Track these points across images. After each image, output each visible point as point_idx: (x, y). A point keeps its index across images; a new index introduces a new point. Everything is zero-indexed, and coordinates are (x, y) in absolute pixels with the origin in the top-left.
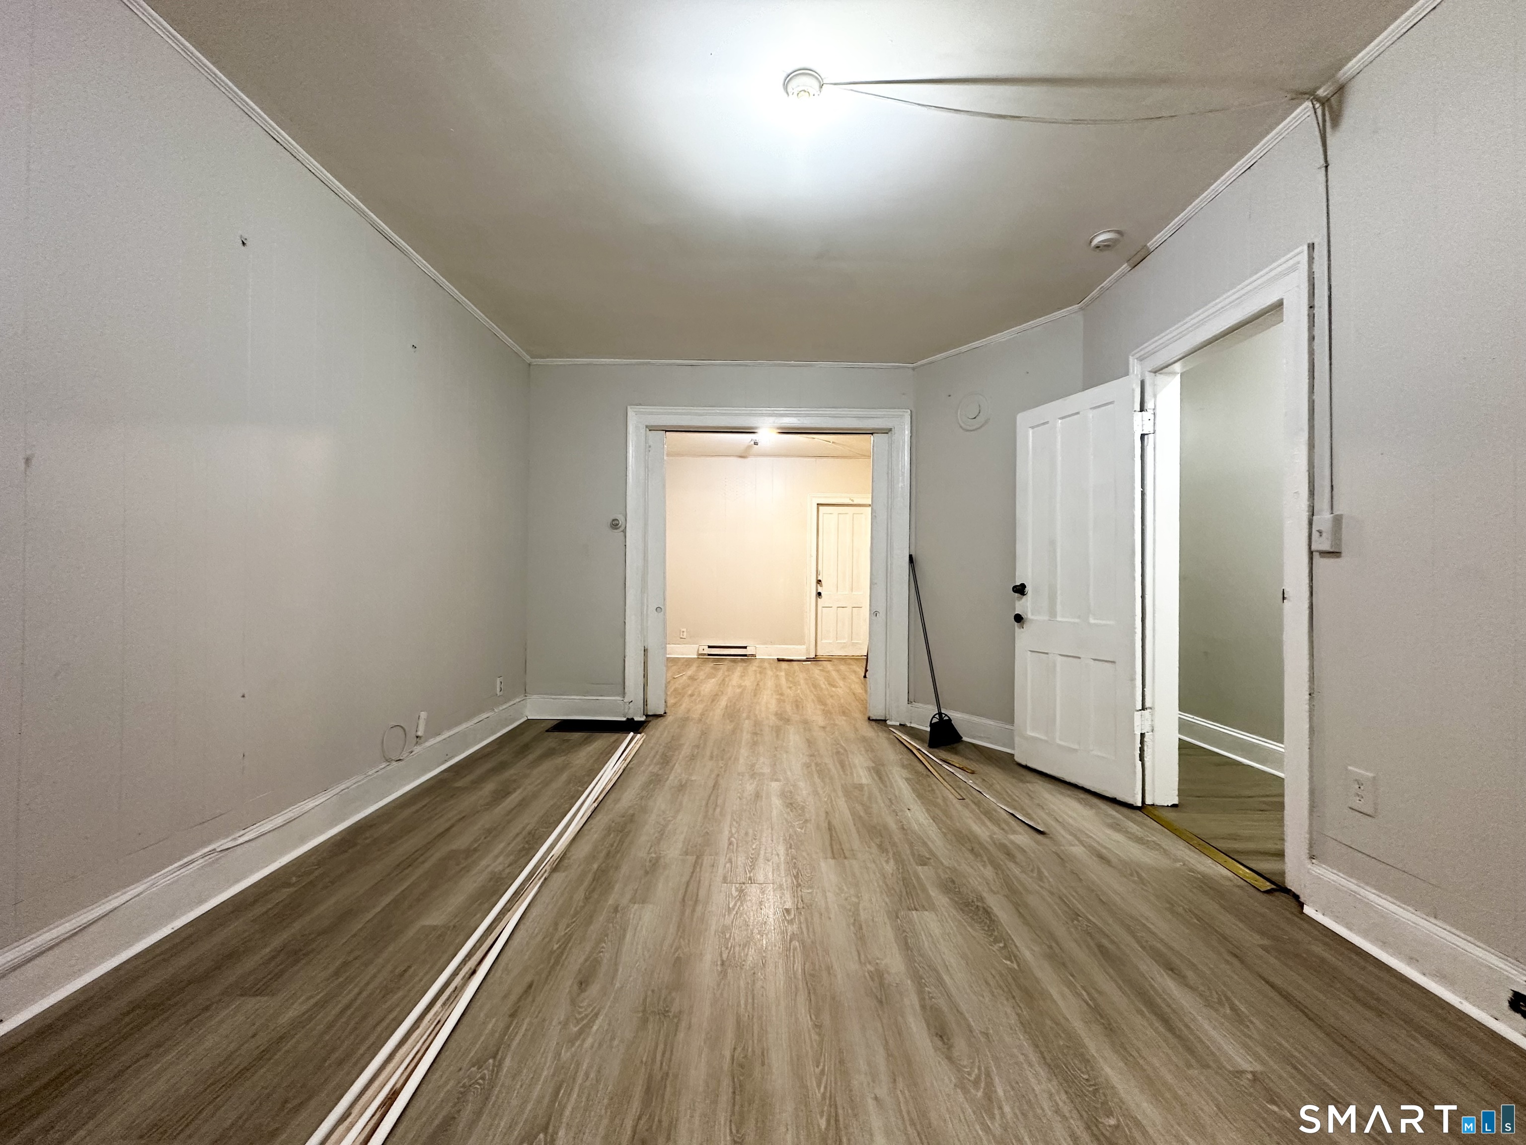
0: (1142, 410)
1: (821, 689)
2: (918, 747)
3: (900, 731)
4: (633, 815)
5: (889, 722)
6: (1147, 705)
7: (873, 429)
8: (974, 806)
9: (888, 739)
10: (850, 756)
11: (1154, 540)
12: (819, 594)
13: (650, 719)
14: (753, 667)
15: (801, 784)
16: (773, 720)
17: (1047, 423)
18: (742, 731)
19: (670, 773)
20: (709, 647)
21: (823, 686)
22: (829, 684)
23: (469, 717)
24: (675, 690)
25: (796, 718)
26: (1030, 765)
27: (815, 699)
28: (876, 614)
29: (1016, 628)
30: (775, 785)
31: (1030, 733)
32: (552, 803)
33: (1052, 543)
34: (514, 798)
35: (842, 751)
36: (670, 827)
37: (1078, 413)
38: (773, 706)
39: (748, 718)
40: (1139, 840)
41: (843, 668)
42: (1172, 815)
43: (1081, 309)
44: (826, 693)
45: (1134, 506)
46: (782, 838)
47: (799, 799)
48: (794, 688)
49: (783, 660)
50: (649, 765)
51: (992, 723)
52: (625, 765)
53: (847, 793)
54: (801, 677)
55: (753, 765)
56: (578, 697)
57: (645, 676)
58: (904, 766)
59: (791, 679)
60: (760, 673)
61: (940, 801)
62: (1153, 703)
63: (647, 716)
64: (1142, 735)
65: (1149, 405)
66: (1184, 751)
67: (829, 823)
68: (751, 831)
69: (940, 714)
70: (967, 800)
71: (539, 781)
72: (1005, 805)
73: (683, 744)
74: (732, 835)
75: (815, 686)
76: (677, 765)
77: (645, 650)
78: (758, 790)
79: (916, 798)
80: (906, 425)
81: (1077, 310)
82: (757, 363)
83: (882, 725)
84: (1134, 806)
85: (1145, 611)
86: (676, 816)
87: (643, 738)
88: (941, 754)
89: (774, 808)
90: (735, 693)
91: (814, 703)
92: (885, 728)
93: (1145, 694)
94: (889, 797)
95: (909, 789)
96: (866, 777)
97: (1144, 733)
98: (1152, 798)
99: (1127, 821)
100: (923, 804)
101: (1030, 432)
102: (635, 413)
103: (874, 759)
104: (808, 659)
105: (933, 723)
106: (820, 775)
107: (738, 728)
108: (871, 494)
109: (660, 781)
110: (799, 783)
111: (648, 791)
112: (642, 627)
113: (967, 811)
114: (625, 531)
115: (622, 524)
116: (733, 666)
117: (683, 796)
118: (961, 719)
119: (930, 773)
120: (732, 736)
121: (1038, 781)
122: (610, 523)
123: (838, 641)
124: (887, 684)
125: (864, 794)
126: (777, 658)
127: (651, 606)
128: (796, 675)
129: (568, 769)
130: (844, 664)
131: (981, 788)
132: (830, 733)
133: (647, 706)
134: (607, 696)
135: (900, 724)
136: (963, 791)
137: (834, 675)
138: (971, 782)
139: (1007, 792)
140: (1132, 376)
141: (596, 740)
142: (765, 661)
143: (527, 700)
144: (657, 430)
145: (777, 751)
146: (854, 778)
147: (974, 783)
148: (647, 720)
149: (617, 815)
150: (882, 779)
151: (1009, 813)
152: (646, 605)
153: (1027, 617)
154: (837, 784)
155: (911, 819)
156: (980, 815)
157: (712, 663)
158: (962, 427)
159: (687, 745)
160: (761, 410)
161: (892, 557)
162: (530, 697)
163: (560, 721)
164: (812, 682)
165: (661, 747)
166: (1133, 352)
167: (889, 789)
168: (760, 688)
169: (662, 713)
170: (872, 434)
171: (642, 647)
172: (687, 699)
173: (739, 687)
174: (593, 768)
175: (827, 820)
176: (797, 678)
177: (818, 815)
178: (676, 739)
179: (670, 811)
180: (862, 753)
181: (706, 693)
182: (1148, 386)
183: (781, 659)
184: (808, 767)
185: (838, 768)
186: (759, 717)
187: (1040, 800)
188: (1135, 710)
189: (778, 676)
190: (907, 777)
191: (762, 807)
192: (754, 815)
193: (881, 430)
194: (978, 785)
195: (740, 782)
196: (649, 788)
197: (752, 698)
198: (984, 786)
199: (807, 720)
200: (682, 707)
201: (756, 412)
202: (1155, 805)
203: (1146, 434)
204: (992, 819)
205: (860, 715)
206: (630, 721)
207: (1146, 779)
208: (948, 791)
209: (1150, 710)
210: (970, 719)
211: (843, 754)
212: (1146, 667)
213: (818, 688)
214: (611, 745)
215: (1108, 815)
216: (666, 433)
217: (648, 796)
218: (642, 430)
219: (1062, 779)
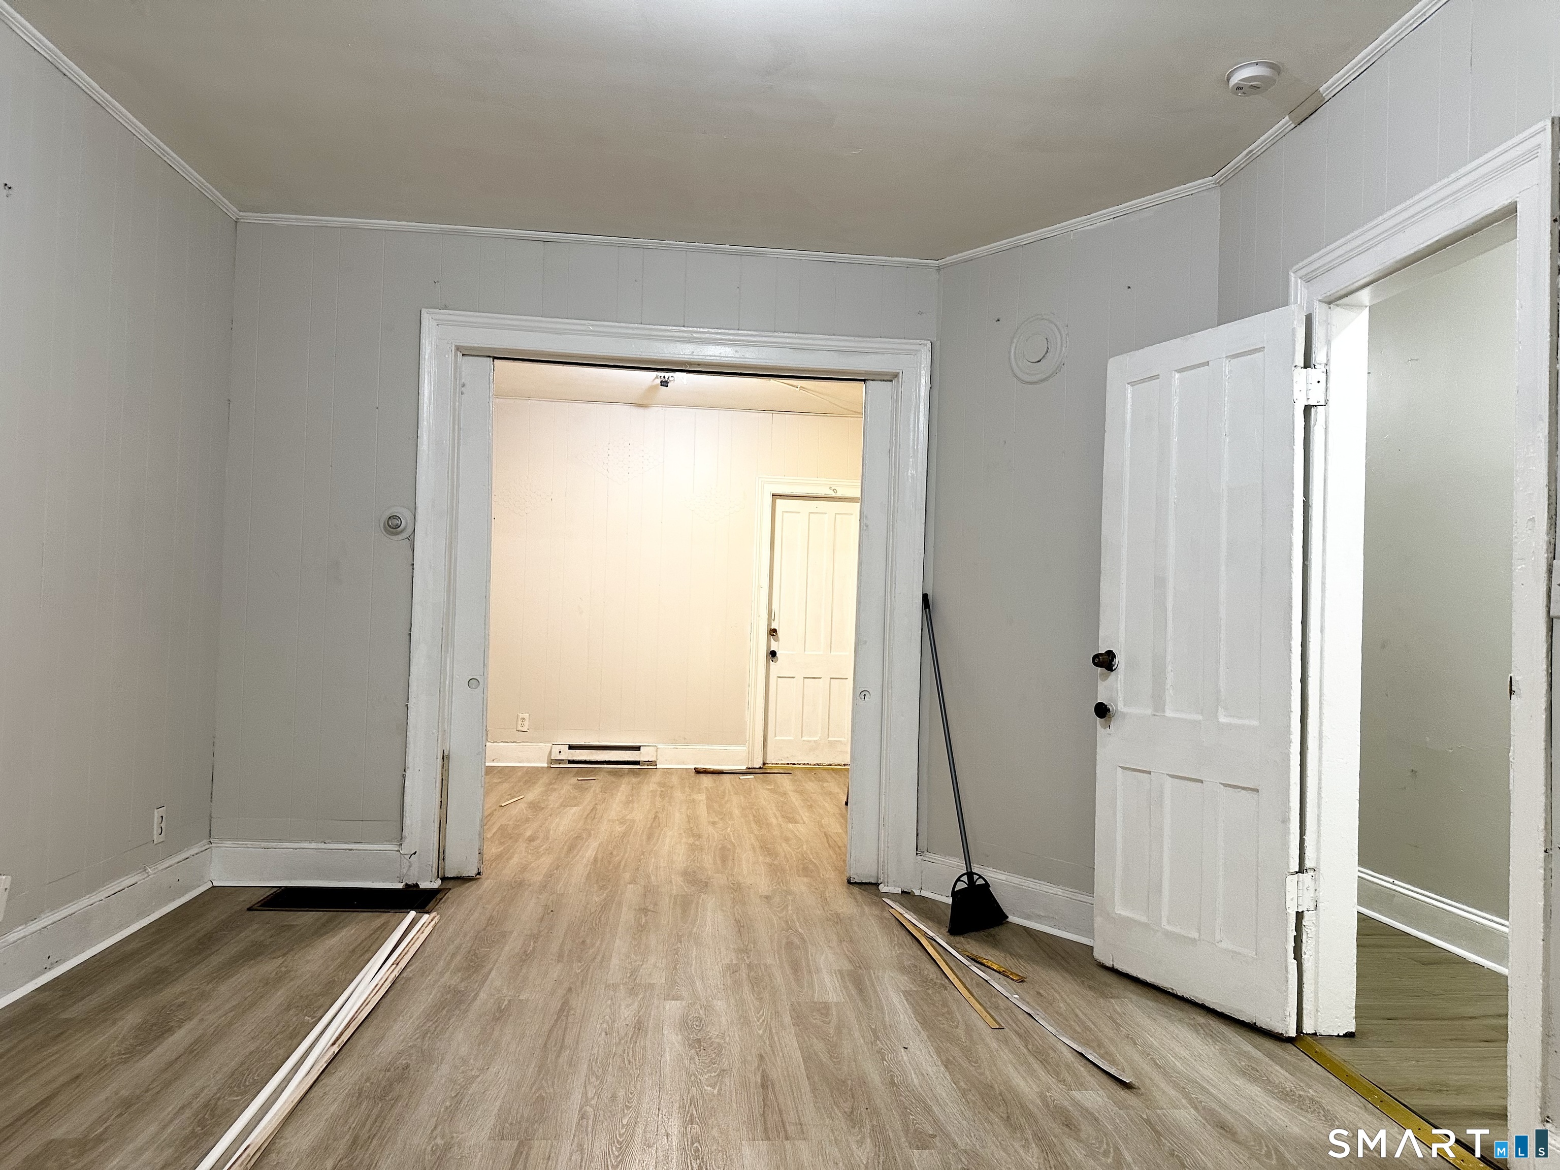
0: (1307, 365)
1: (769, 825)
2: (931, 934)
3: (903, 905)
4: (406, 1067)
5: (883, 889)
6: (1308, 864)
7: (867, 373)
8: (1017, 1040)
9: (881, 919)
10: (811, 950)
11: (1323, 584)
12: (773, 654)
13: (450, 884)
14: (652, 784)
15: (720, 1005)
16: (678, 883)
17: (1157, 377)
18: (620, 904)
19: (481, 987)
20: (571, 747)
21: (773, 820)
22: (783, 816)
24: (502, 828)
25: (720, 880)
26: (1118, 966)
27: (756, 844)
28: (864, 694)
29: (1098, 728)
30: (673, 1009)
31: (1120, 910)
32: (252, 1047)
33: (1160, 582)
34: (180, 1038)
35: (796, 941)
36: (475, 1088)
37: (1207, 363)
38: (680, 859)
39: (633, 881)
40: (1286, 1096)
41: (811, 786)
42: (1342, 1053)
43: (1219, 184)
44: (776, 833)
45: (1292, 525)
46: (676, 1105)
47: (714, 1032)
48: (720, 824)
49: (705, 772)
50: (442, 974)
51: (1060, 892)
52: (396, 973)
53: (799, 1018)
54: (735, 804)
55: (634, 972)
56: (313, 845)
57: (443, 804)
58: (903, 969)
59: (716, 806)
60: (662, 796)
61: (961, 1032)
62: (1318, 859)
63: (444, 879)
64: (1300, 916)
65: (1319, 356)
66: (1366, 941)
67: (764, 1076)
68: (621, 1093)
69: (970, 874)
70: (1007, 1030)
71: (228, 1006)
72: (1073, 1039)
73: (511, 932)
74: (587, 1102)
75: (760, 821)
76: (493, 973)
77: (445, 758)
78: (640, 1017)
79: (919, 1027)
80: (924, 368)
81: (1210, 187)
82: (663, 244)
83: (871, 893)
84: (1281, 1036)
85: (1308, 705)
86: (486, 1067)
87: (433, 923)
88: (967, 947)
89: (668, 1049)
90: (613, 833)
91: (754, 851)
92: (876, 898)
93: (1306, 844)
94: (873, 1027)
95: (910, 1011)
96: (835, 989)
97: (1303, 912)
98: (1313, 1023)
99: (1270, 1062)
100: (932, 1038)
101: (1129, 391)
102: (435, 323)
103: (851, 955)
104: (749, 768)
105: (957, 891)
106: (755, 987)
107: (614, 900)
108: (860, 481)
109: (460, 1002)
110: (715, 1002)
111: (436, 1021)
112: (441, 715)
113: (1006, 1051)
114: (412, 537)
115: (407, 523)
116: (613, 782)
117: (501, 1030)
118: (1007, 885)
119: (946, 981)
120: (601, 916)
121: (1131, 995)
122: (384, 523)
123: (803, 739)
124: (882, 820)
125: (830, 1021)
126: (695, 769)
127: (458, 677)
128: (726, 798)
129: (286, 982)
130: (813, 779)
131: (1033, 1008)
132: (779, 907)
133: (443, 860)
134: (368, 843)
135: (903, 892)
136: (1001, 1015)
137: (794, 800)
138: (1017, 998)
139: (1077, 1016)
140: (1293, 307)
141: (343, 927)
142: (671, 774)
143: (213, 851)
144: (478, 356)
145: (681, 942)
146: (814, 992)
147: (1022, 999)
148: (442, 888)
149: (376, 1068)
150: (864, 993)
151: (1075, 1053)
152: (448, 674)
153: (1117, 708)
154: (782, 1002)
155: (908, 1065)
156: (1027, 1057)
157: (575, 776)
158: (1016, 376)
159: (515, 934)
160: (669, 331)
161: (893, 597)
162: (219, 845)
163: (275, 890)
164: (754, 812)
165: (468, 938)
166: (1295, 268)
167: (874, 1012)
168: (659, 823)
169: (473, 873)
170: (864, 380)
171: (439, 752)
172: (521, 846)
173: (621, 823)
174: (336, 979)
175: (761, 1071)
176: (728, 805)
177: (744, 1062)
178: (496, 923)
179: (475, 1059)
180: (831, 945)
181: (560, 834)
182: (1317, 324)
183: (703, 770)
184: (733, 973)
185: (788, 973)
186: (653, 878)
187: (1131, 1029)
188: (1287, 873)
189: (694, 800)
190: (908, 989)
191: (644, 1048)
192: (629, 1062)
193: (879, 375)
194: (1028, 1003)
195: (609, 1002)
196: (439, 1016)
197: (644, 843)
198: (1039, 1005)
199: (739, 884)
200: (512, 862)
201: (661, 334)
202: (1318, 1034)
203: (1313, 406)
204: (1046, 1065)
205: (833, 874)
206: (412, 889)
207: (1304, 990)
208: (975, 1014)
209: (1312, 873)
210: (1022, 884)
211: (798, 947)
212: (1308, 800)
213: (763, 824)
214: (372, 934)
215: (1242, 1054)
216: (493, 361)
217: (437, 1031)
218: (449, 356)
219: (1171, 991)
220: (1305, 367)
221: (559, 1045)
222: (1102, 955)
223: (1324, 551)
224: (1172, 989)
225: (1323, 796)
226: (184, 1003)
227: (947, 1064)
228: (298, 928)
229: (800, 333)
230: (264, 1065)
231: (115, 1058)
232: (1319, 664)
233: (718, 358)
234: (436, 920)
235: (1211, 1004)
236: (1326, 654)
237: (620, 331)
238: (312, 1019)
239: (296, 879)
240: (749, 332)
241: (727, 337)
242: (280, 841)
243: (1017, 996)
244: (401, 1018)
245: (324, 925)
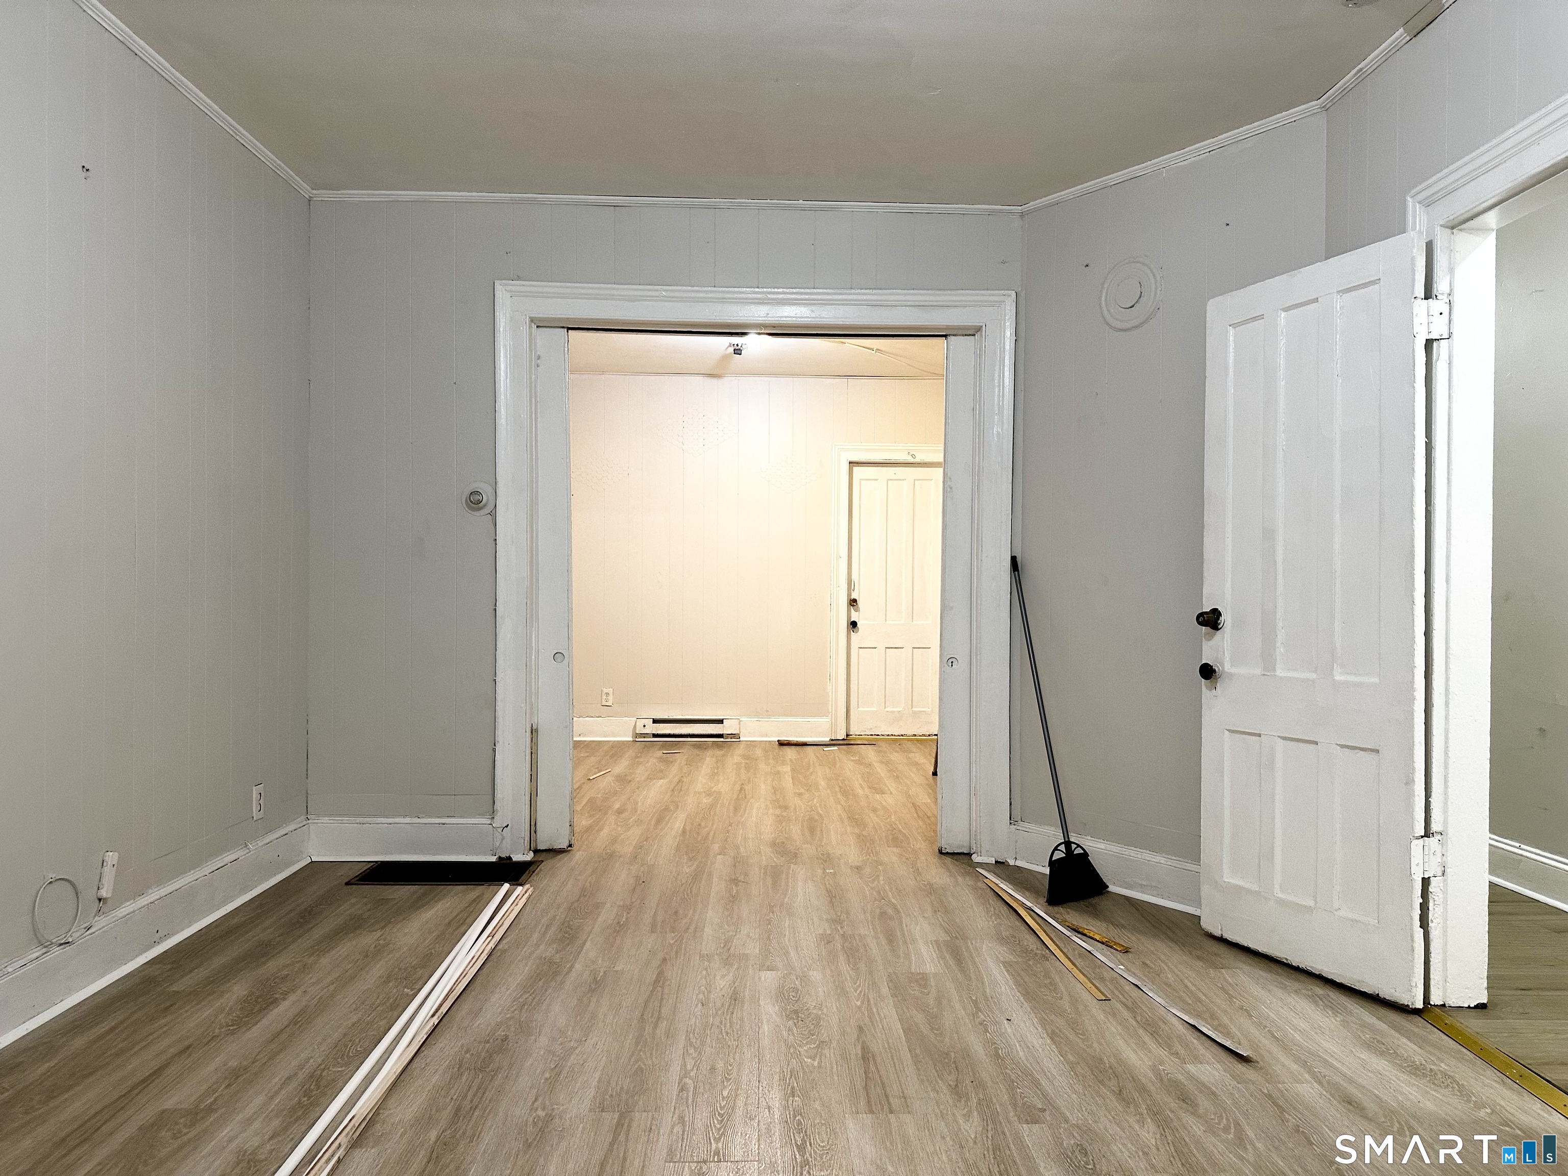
0: (1428, 296)
1: (855, 796)
2: (1028, 903)
3: (997, 875)
4: (505, 1039)
5: (976, 858)
6: (1435, 827)
7: (948, 328)
8: (1126, 1014)
9: (975, 889)
10: (905, 920)
11: (1449, 530)
12: (854, 624)
13: (541, 857)
14: (735, 757)
15: (816, 975)
16: (767, 855)
17: (1261, 317)
18: (710, 875)
19: (576, 958)
20: (655, 721)
21: (860, 792)
22: (870, 788)
23: (196, 864)
24: (591, 801)
25: (808, 850)
26: (1228, 936)
27: (844, 815)
28: (951, 661)
29: (1204, 688)
30: (769, 979)
31: (1229, 878)
32: (355, 1019)
33: (1269, 534)
34: (284, 1010)
35: (890, 911)
36: (573, 1059)
37: (1316, 300)
38: (768, 829)
39: (722, 851)
40: (1416, 1070)
41: (896, 757)
42: (1473, 1024)
43: (1325, 109)
44: (863, 803)
45: (1413, 469)
46: (777, 1077)
47: (811, 1003)
48: (807, 796)
49: (789, 744)
50: (537, 945)
52: (492, 945)
53: (897, 990)
54: (820, 776)
55: (728, 941)
56: (407, 820)
57: (533, 777)
58: (1002, 940)
59: (801, 777)
60: (748, 768)
61: (1066, 1004)
62: (1445, 823)
63: (536, 851)
64: (1426, 882)
65: (1441, 285)
67: (865, 1050)
68: (720, 1065)
69: (1068, 844)
70: (1113, 1001)
71: (330, 979)
72: (1183, 1010)
73: (604, 904)
74: (686, 1074)
75: (846, 792)
76: (588, 944)
77: (534, 731)
78: (735, 988)
79: (1022, 999)
80: (1008, 320)
81: (1315, 111)
82: (734, 203)
83: (963, 863)
84: (1407, 1008)
85: (1432, 660)
86: (584, 1039)
87: (527, 895)
88: (1067, 917)
89: (765, 1021)
90: (700, 805)
91: (843, 822)
92: (969, 868)
93: (1432, 807)
94: (974, 998)
95: (1011, 982)
96: (933, 961)
97: (1429, 878)
98: (1441, 994)
99: (1397, 1035)
100: (1035, 1010)
101: (1231, 334)
102: (509, 295)
103: (947, 926)
104: (832, 740)
105: (1054, 860)
106: (850, 957)
107: (704, 871)
108: (943, 445)
109: (556, 974)
110: (811, 973)
111: (533, 993)
112: (528, 689)
113: (1114, 1023)
114: (494, 512)
115: (488, 500)
116: (698, 755)
117: (598, 1001)
118: (1106, 854)
119: (1047, 951)
120: (692, 887)
121: (1241, 965)
122: (466, 499)
123: (887, 709)
124: (973, 789)
125: (929, 993)
126: (778, 741)
127: (543, 651)
128: (811, 770)
129: (386, 954)
130: (898, 749)
131: (1139, 979)
132: (870, 877)
133: (535, 832)
134: (461, 817)
135: (996, 862)
136: (1106, 986)
137: (879, 770)
138: (1122, 969)
139: (1186, 986)
140: (1412, 234)
141: (440, 900)
142: (755, 746)
143: (311, 827)
144: (551, 327)
145: (773, 913)
146: (910, 962)
147: (1128, 970)
148: (535, 859)
149: (475, 1040)
150: (962, 963)
151: (1187, 1025)
152: (534, 649)
153: (1223, 668)
154: (879, 974)
155: (1013, 1037)
156: (1137, 1029)
157: (659, 749)
158: (1108, 324)
159: (608, 905)
160: (743, 293)
161: (980, 561)
162: (316, 821)
163: (372, 864)
164: (840, 784)
165: (561, 910)
166: (1412, 192)
167: (974, 984)
168: (745, 795)
169: (564, 845)
170: (945, 336)
171: (527, 725)
172: (611, 818)
173: (708, 795)
174: (433, 952)
175: (861, 1042)
176: (813, 777)
177: (844, 1033)
178: (589, 894)
179: (573, 1030)
180: (926, 915)
181: (648, 806)
182: (1439, 251)
183: (786, 742)
184: (827, 943)
185: (883, 943)
186: (742, 850)
187: (1244, 1000)
188: (1411, 837)
189: (778, 772)
190: (1007, 959)
191: (742, 1019)
192: (727, 1033)
193: (961, 329)
194: (1134, 974)
195: (704, 972)
196: (535, 987)
197: (731, 814)
198: (1145, 976)
199: (829, 855)
200: (602, 834)
201: (735, 296)
202: (1447, 1005)
203: (1436, 340)
204: (1156, 1036)
205: (923, 844)
206: (505, 862)
207: (1431, 959)
208: (1079, 985)
209: (1439, 837)
210: (1123, 853)
211: (891, 918)
212: (1434, 760)
213: (849, 794)
214: (467, 907)
215: (1364, 1026)
216: (568, 332)
217: (534, 1003)
218: (523, 328)
219: (1285, 961)
220: (1426, 298)
221: (656, 1015)
222: (1210, 924)
223: (1449, 495)
224: (1287, 959)
225: (1450, 755)
226: (288, 975)
227: (1053, 1036)
228: (396, 902)
229: (878, 289)
230: (366, 1035)
231: (223, 1030)
232: (1445, 615)
233: (794, 319)
234: (529, 892)
235: (1329, 975)
236: (1452, 605)
237: (693, 295)
238: (412, 990)
239: (392, 854)
240: (825, 291)
241: (803, 297)
242: (375, 816)
243: (1122, 967)
244: (498, 990)
245: (419, 898)
